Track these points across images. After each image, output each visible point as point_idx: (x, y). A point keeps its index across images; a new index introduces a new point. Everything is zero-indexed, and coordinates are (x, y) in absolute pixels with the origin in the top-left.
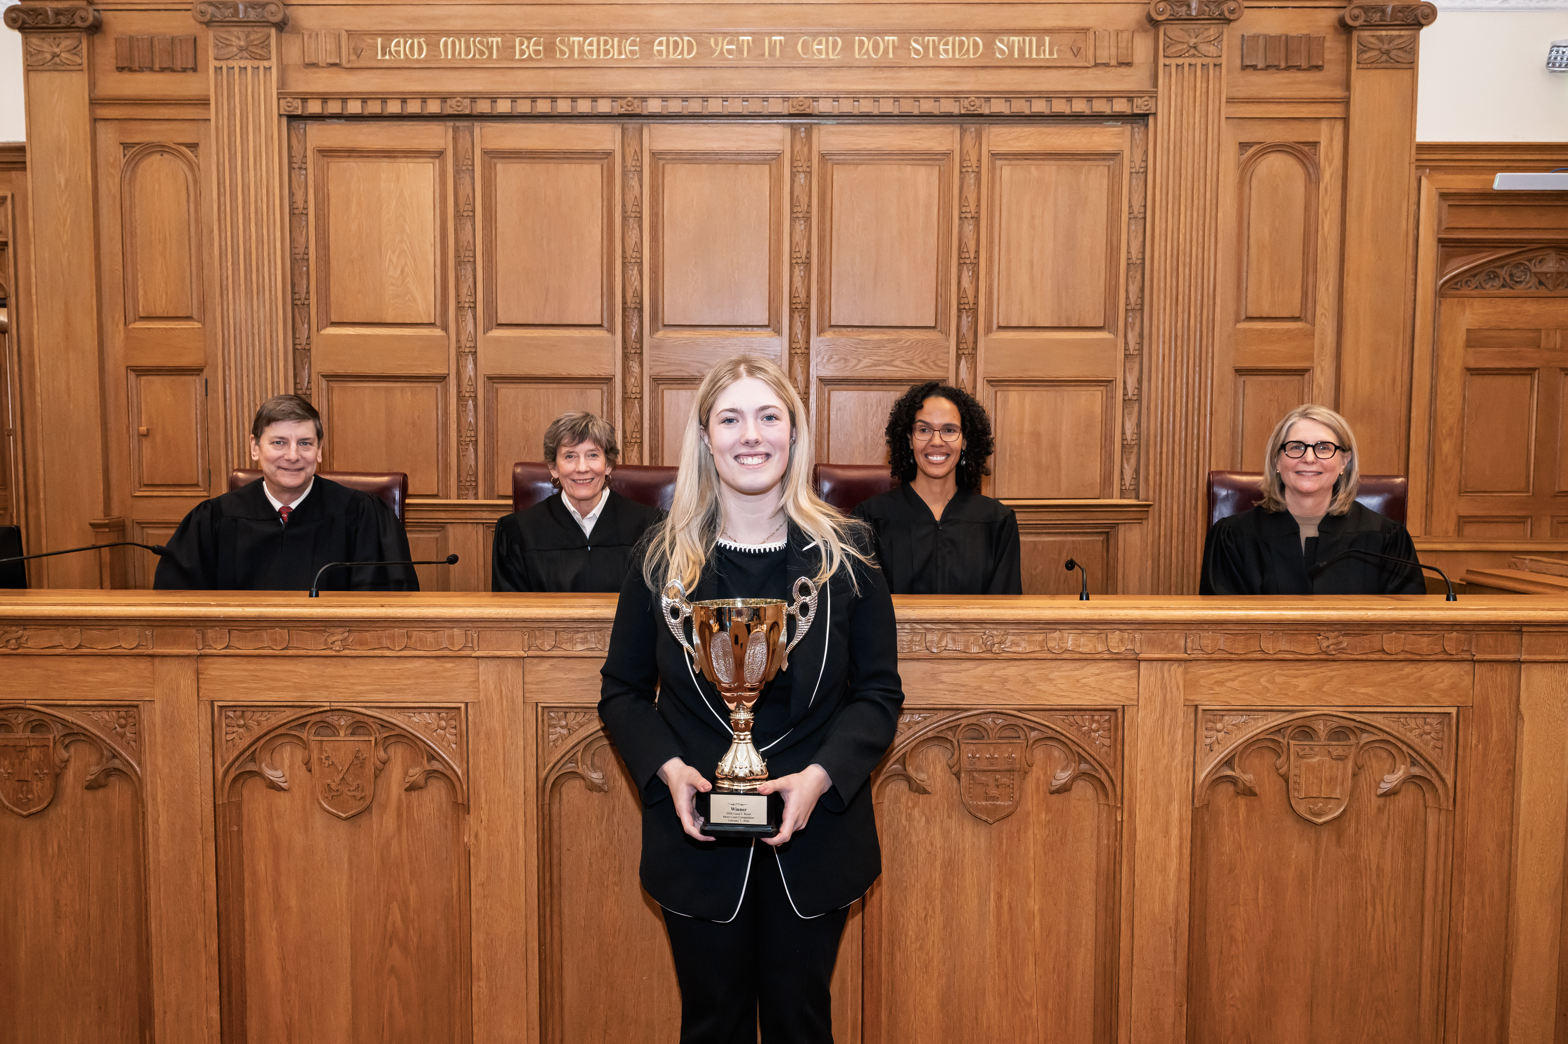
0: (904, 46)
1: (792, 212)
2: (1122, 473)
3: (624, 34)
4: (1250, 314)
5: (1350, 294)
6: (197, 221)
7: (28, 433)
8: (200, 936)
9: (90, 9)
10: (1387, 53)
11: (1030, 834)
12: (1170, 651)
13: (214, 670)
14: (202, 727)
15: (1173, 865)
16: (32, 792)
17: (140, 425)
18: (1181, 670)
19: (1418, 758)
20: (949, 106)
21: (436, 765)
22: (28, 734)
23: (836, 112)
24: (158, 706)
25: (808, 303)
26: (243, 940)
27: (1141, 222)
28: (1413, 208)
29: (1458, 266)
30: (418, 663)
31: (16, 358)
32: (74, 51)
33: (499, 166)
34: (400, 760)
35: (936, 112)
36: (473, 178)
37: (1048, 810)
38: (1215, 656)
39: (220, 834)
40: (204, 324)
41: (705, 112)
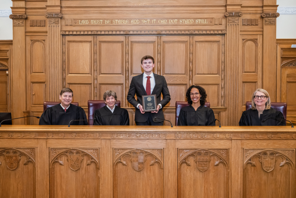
0: (178, 21)
1: (157, 52)
2: (221, 102)
3: (125, 19)
4: (245, 71)
5: (264, 67)
6: (45, 54)
7: (12, 95)
8: (46, 195)
9: (26, 15)
10: (270, 22)
11: (211, 174)
12: (238, 138)
13: (50, 141)
14: (47, 153)
15: (239, 180)
16: (13, 165)
17: (33, 93)
18: (240, 141)
19: (288, 159)
20: (187, 32)
21: (93, 160)
22: (13, 154)
23: (166, 34)
24: (38, 148)
25: (161, 69)
26: (54, 195)
27: (224, 54)
28: (276, 51)
29: (285, 62)
30: (90, 140)
31: (10, 80)
32: (22, 23)
33: (102, 44)
34: (86, 159)
35: (185, 33)
36: (97, 46)
37: (214, 169)
38: (247, 139)
39: (50, 174)
40: (45, 74)
41: (141, 34)
